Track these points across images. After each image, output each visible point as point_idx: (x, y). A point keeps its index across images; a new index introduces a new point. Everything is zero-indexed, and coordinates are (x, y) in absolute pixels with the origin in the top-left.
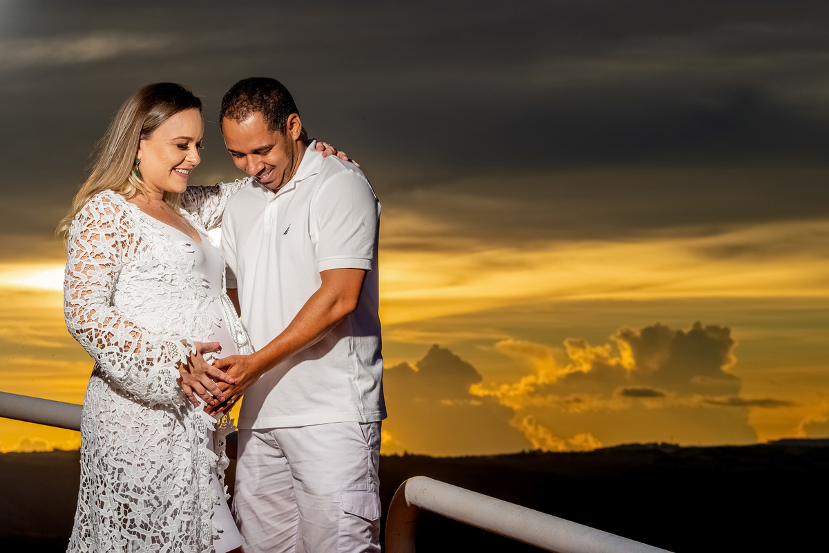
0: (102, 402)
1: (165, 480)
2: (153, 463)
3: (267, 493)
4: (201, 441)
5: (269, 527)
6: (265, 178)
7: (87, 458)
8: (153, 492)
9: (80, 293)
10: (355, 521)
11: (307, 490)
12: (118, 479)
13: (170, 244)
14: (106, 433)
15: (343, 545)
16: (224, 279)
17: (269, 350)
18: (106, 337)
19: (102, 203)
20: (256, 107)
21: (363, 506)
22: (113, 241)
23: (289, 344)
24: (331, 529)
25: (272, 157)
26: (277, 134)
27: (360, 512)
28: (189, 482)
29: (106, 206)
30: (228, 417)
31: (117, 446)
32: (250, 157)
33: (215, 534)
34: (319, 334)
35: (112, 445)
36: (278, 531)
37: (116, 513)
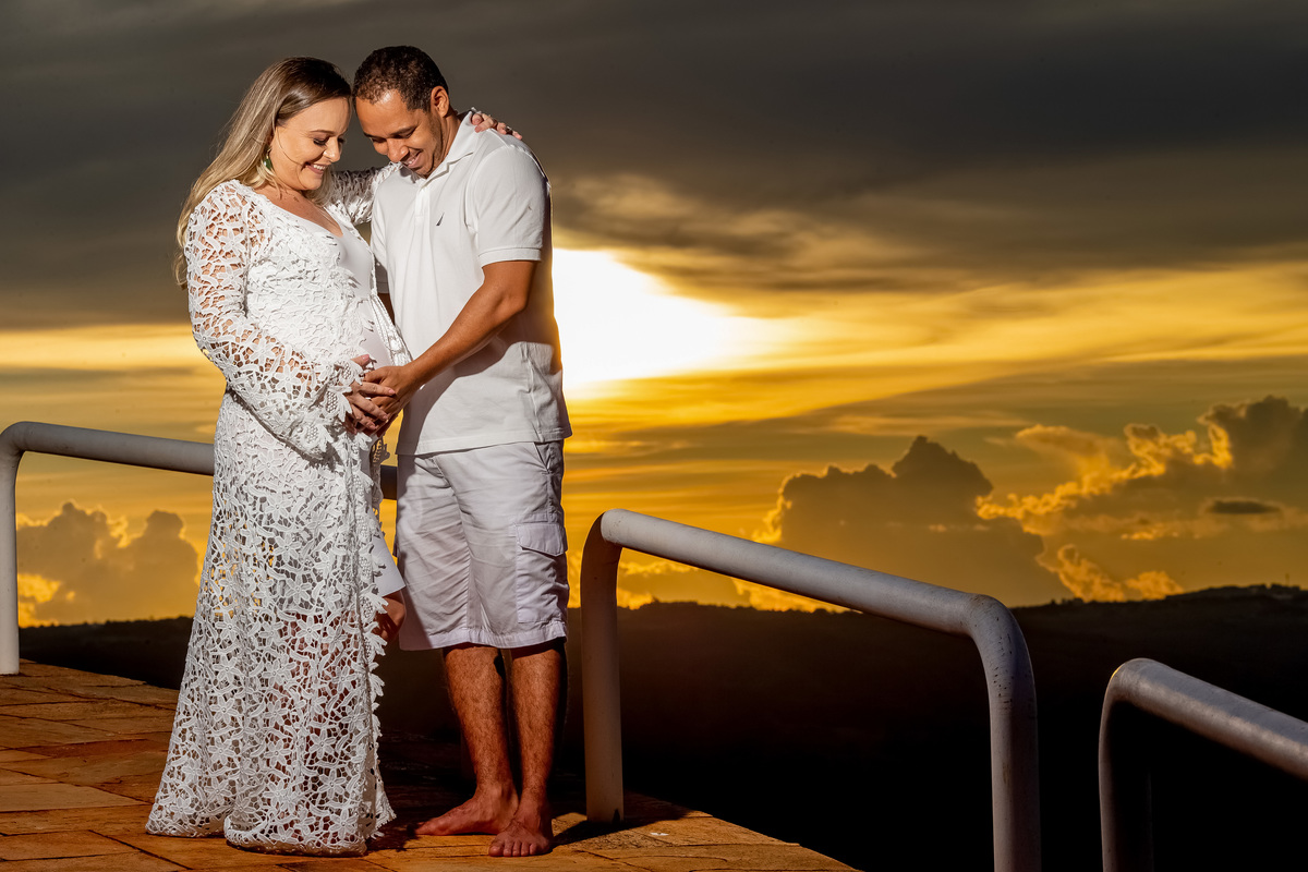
0: (239, 422)
1: (315, 509)
2: (301, 490)
3: (432, 530)
4: (355, 462)
5: (435, 570)
6: (412, 163)
7: (221, 487)
8: (303, 524)
9: (212, 299)
10: (535, 558)
11: (476, 524)
12: (261, 510)
13: (308, 235)
14: (244, 457)
15: (521, 585)
16: (374, 279)
17: (426, 359)
18: (244, 353)
19: (226, 193)
20: (391, 84)
21: (544, 540)
22: (242, 237)
23: (449, 351)
24: (507, 568)
25: (416, 140)
26: (419, 113)
27: (540, 546)
28: (343, 512)
29: (232, 197)
30: (382, 443)
31: (257, 471)
32: (390, 141)
33: (376, 569)
34: (482, 339)
35: (252, 471)
36: (447, 574)
37: (260, 549)
